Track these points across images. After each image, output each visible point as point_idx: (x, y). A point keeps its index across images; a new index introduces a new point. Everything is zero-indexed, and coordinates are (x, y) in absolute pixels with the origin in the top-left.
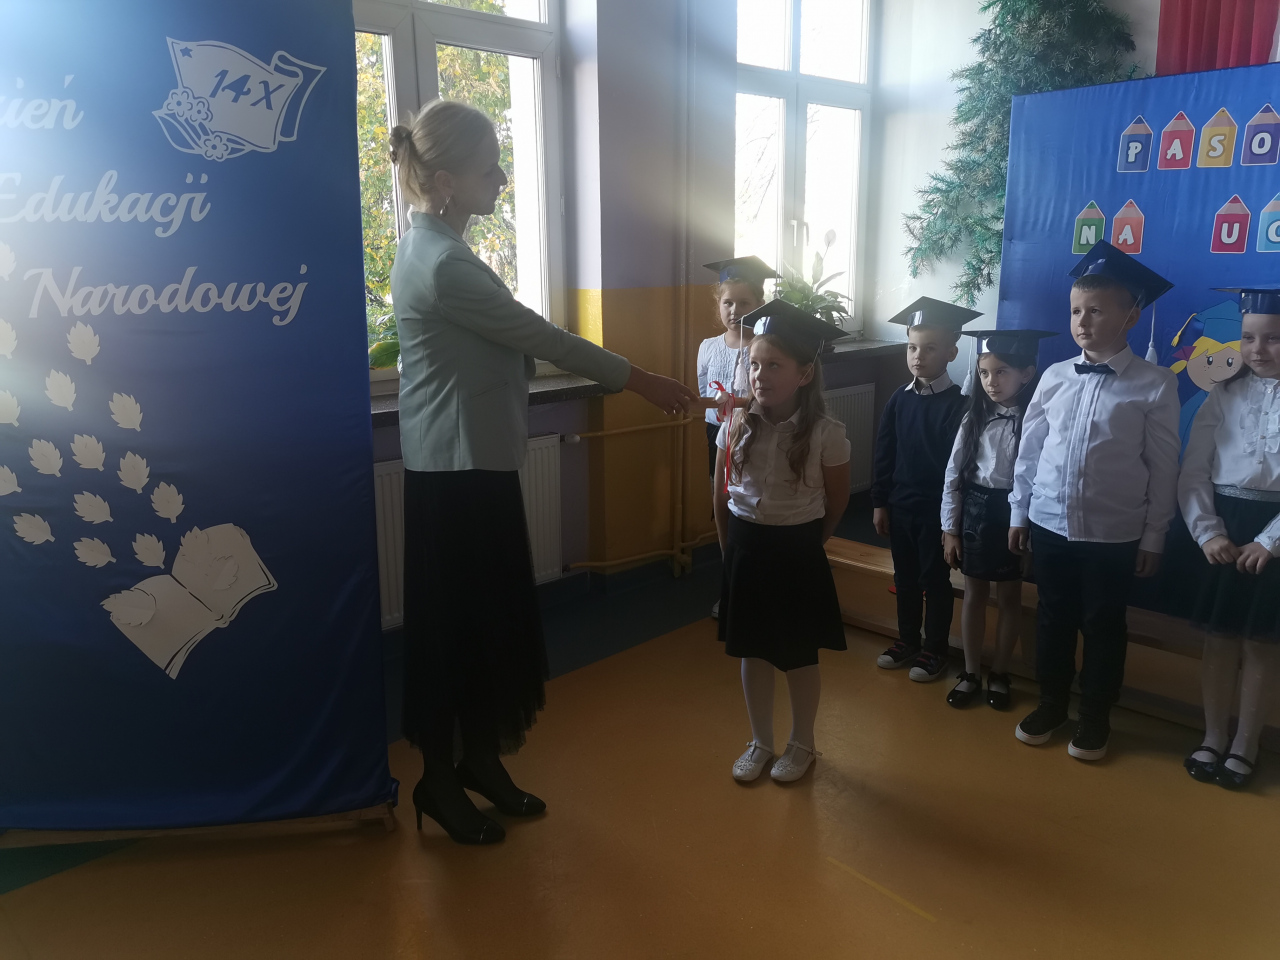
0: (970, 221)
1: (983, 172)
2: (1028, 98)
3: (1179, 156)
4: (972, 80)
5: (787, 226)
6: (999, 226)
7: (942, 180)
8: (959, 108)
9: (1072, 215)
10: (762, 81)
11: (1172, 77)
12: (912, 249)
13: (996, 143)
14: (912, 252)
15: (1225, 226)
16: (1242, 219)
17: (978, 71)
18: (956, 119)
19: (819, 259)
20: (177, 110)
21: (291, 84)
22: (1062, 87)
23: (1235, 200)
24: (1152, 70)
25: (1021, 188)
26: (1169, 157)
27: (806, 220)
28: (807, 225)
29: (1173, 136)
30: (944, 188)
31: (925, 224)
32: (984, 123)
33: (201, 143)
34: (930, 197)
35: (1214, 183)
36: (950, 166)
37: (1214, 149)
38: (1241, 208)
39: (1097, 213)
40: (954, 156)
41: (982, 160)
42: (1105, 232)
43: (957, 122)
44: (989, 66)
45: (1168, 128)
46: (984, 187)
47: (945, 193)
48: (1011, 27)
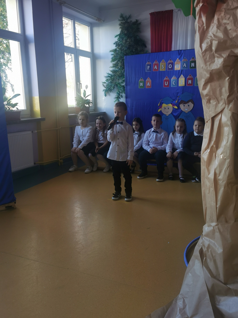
0: (117, 83)
1: (119, 73)
2: (128, 56)
3: (156, 69)
4: (114, 52)
5: (77, 84)
6: (124, 84)
7: (110, 74)
8: (112, 58)
9: (138, 80)
10: (69, 50)
11: (154, 53)
12: (104, 90)
13: (121, 66)
15: (165, 82)
16: (168, 81)
17: (115, 51)
19: (85, 91)
22: (133, 55)
23: (167, 77)
24: (150, 52)
25: (128, 75)
27: (81, 83)
29: (155, 65)
31: (107, 84)
32: (118, 62)
34: (108, 78)
35: (162, 74)
36: (111, 71)
37: (162, 67)
38: (168, 79)
39: (143, 80)
40: (112, 69)
41: (118, 70)
42: (145, 84)
43: (112, 61)
44: (118, 49)
45: (154, 63)
46: (119, 76)
47: (111, 77)
48: (122, 41)
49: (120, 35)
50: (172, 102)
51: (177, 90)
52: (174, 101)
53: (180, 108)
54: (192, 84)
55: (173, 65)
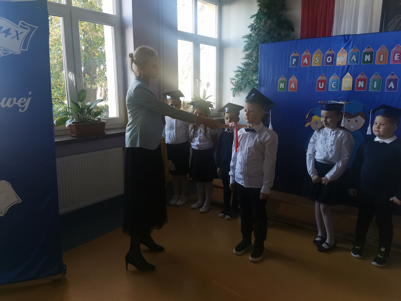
0: (249, 80)
1: (252, 66)
2: (264, 45)
3: (307, 63)
4: (248, 39)
5: (195, 81)
6: (257, 82)
7: (241, 68)
8: (245, 47)
9: (277, 80)
10: (186, 36)
11: (304, 40)
12: (233, 88)
13: (256, 58)
14: (233, 89)
15: (320, 83)
16: (324, 81)
17: (249, 36)
18: (244, 50)
19: (205, 91)
21: (26, 32)
22: (274, 42)
23: (322, 76)
24: (299, 37)
25: (263, 71)
26: (304, 63)
27: (201, 79)
28: (201, 81)
29: (305, 57)
30: (241, 70)
31: (236, 81)
32: (252, 52)
34: (238, 73)
35: (316, 71)
36: (243, 64)
37: (316, 61)
38: (324, 78)
39: (284, 79)
40: (244, 61)
41: (252, 63)
42: (287, 85)
44: (253, 35)
45: (303, 54)
46: (253, 71)
47: (242, 72)
48: (259, 23)
49: (257, 15)
51: (338, 96)
54: (364, 88)
55: (334, 57)
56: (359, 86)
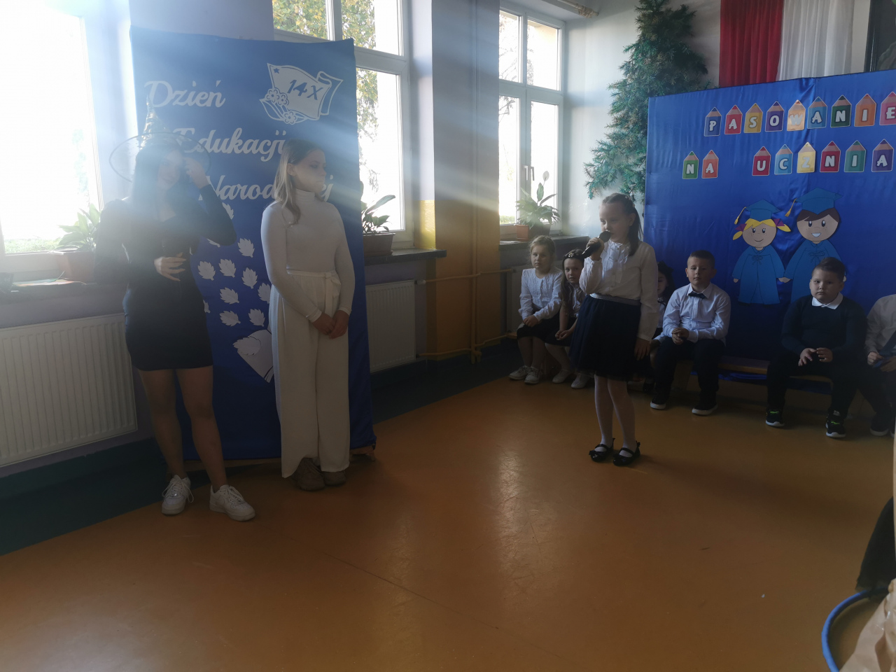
0: (622, 166)
1: (628, 140)
2: (657, 99)
3: (735, 127)
4: (620, 89)
5: (522, 170)
7: (605, 144)
8: (613, 105)
9: (682, 159)
10: (510, 89)
11: (728, 88)
12: (589, 183)
13: (635, 124)
14: (589, 185)
15: (759, 162)
16: (767, 158)
17: (624, 84)
18: (613, 110)
19: (541, 187)
20: (272, 99)
21: (326, 87)
23: (763, 149)
24: (717, 82)
25: (655, 145)
26: (730, 128)
28: (533, 168)
29: (731, 117)
30: (606, 148)
31: (596, 169)
32: (627, 113)
33: (283, 115)
34: (599, 154)
35: (752, 141)
36: (610, 136)
37: (752, 124)
38: (766, 153)
39: (695, 157)
40: (611, 131)
41: (627, 133)
42: (699, 167)
43: (613, 112)
44: (630, 81)
45: (729, 113)
46: (629, 148)
47: (607, 151)
48: (641, 60)
49: (637, 46)
50: (775, 213)
51: (791, 184)
52: (782, 213)
53: (798, 231)
54: (835, 168)
55: (783, 117)
56: (827, 165)
